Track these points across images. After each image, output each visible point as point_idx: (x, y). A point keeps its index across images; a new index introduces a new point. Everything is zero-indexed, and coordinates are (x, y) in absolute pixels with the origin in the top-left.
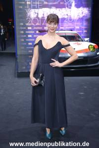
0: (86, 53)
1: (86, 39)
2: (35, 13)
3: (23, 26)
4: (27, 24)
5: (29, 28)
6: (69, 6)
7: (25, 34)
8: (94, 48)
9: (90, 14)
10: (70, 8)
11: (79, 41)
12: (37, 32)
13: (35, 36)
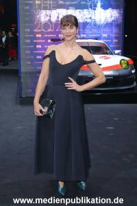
0: (117, 70)
1: (117, 52)
2: (47, 15)
3: (29, 33)
4: (35, 30)
5: (38, 36)
6: (94, 7)
7: (32, 43)
8: (128, 64)
9: (121, 18)
10: (95, 9)
11: (107, 54)
12: (49, 41)
13: (46, 46)
